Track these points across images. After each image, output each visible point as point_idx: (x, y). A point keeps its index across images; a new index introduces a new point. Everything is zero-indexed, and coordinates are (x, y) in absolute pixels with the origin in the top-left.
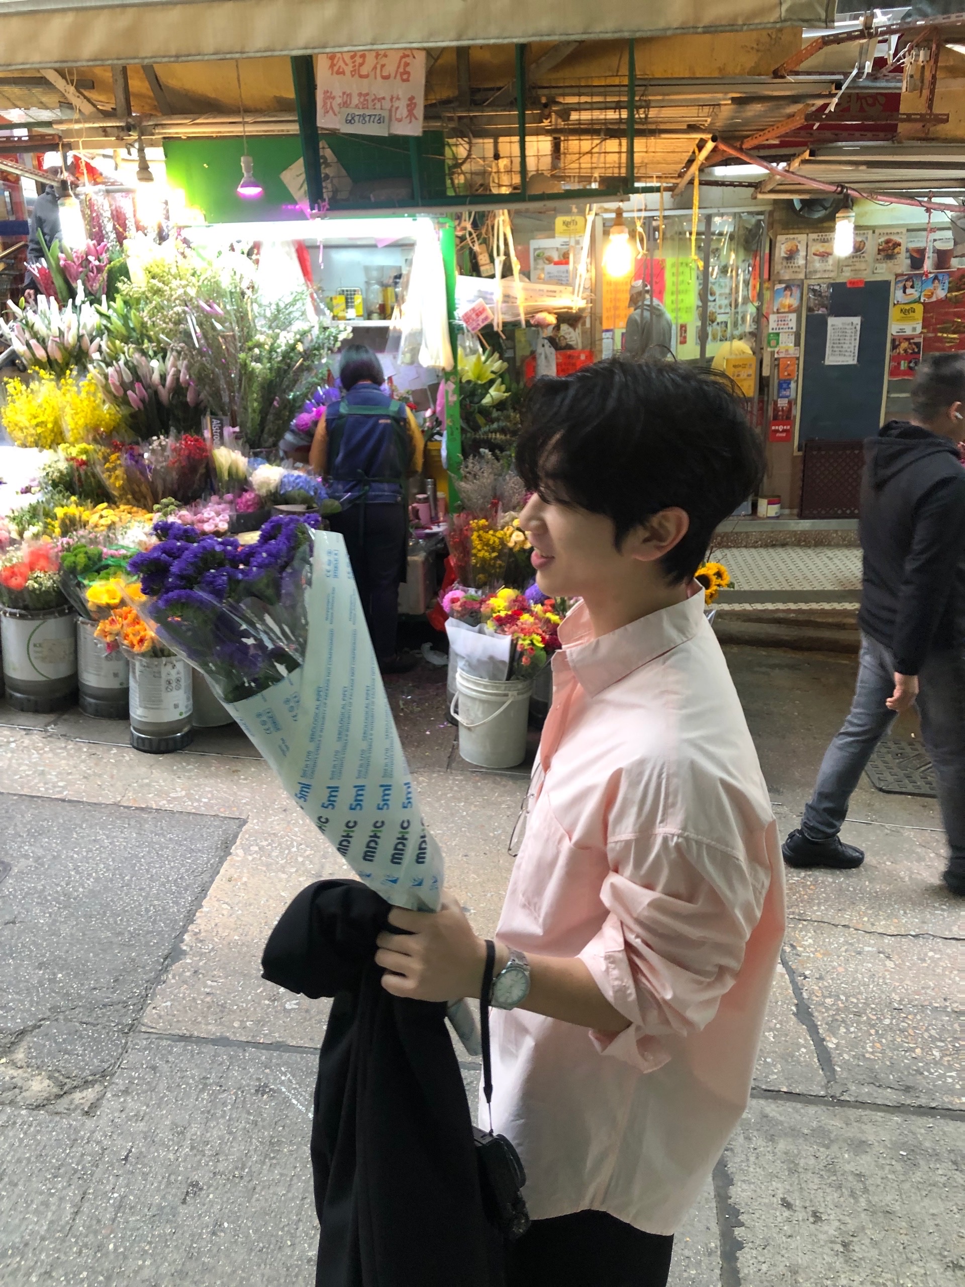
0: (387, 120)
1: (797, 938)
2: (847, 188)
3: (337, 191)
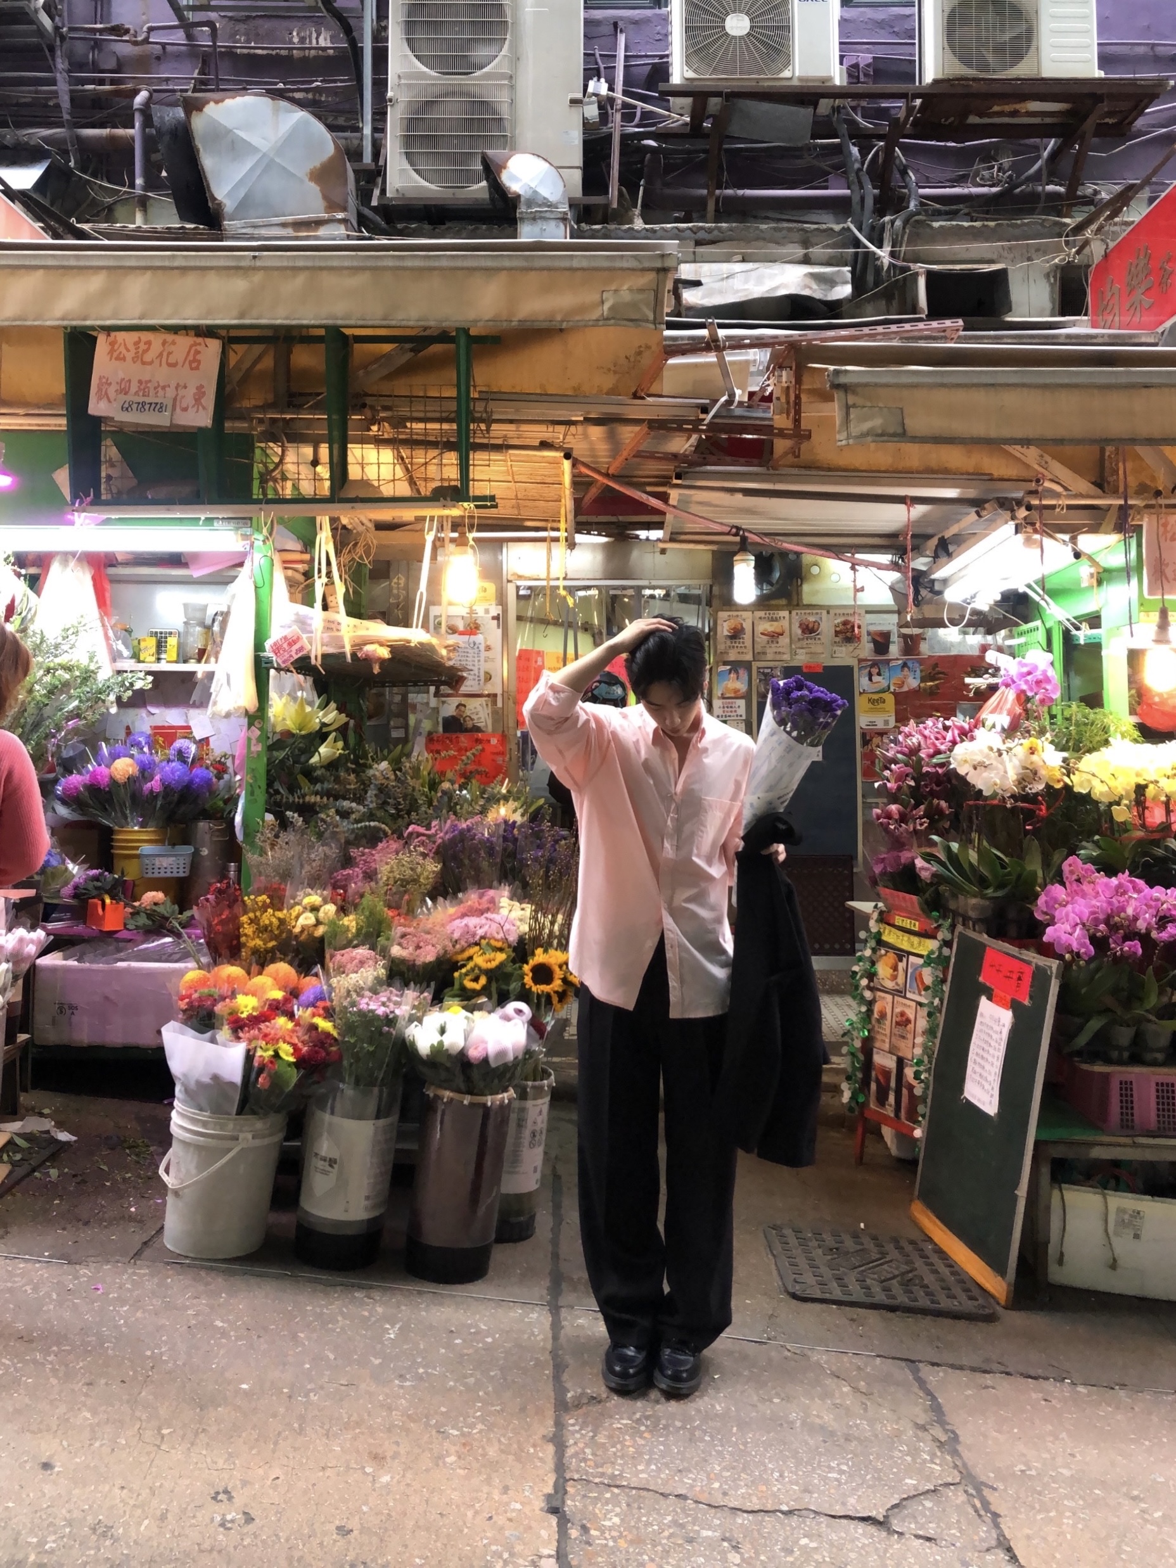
0: (170, 408)
1: (595, 1515)
2: (744, 530)
3: (120, 493)
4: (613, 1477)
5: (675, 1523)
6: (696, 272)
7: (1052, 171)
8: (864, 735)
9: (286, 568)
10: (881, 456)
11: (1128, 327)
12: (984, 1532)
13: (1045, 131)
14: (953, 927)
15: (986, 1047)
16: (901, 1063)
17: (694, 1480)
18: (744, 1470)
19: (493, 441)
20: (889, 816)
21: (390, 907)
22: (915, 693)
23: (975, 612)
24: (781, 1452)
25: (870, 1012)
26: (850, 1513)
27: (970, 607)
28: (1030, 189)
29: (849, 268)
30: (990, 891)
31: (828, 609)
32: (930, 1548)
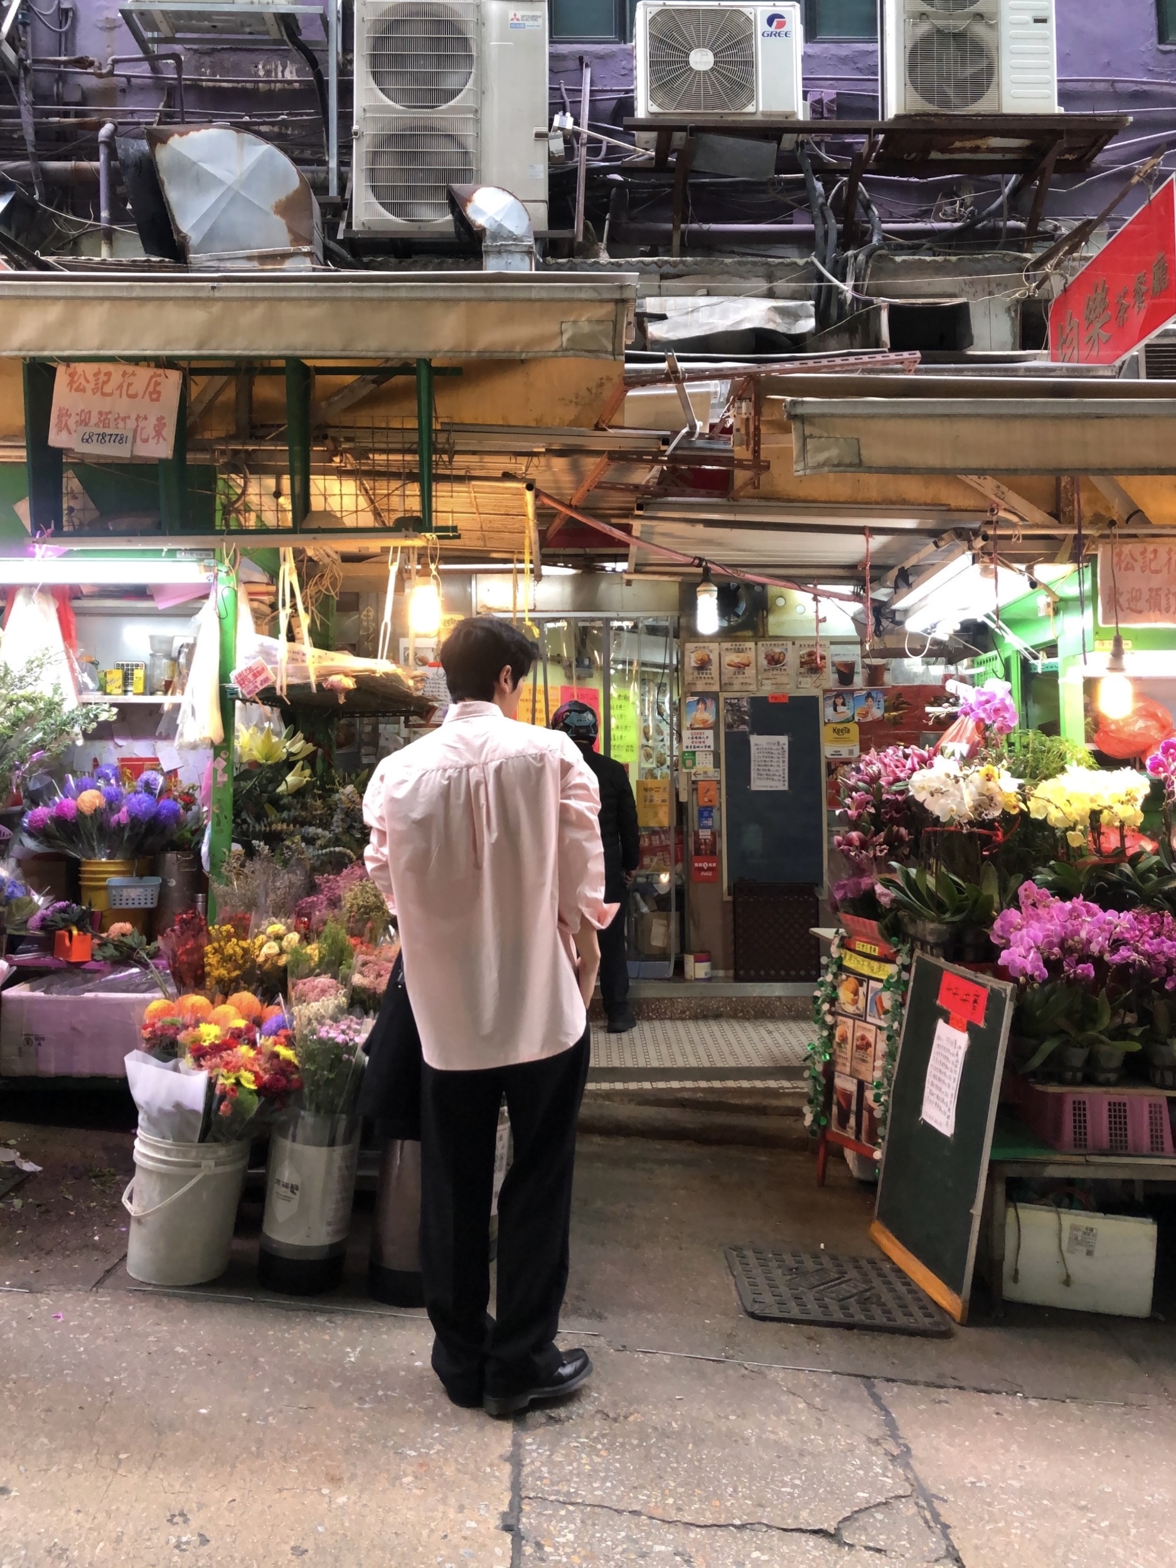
0: (130, 439)
1: (550, 1532)
2: (707, 561)
3: (81, 524)
4: (568, 1494)
5: (628, 1538)
6: (661, 305)
7: (1014, 206)
8: (829, 764)
9: (251, 600)
10: (840, 487)
11: (1086, 360)
12: (934, 1543)
13: (1005, 167)
14: (911, 952)
15: (943, 1069)
16: (861, 1085)
17: (649, 1496)
18: (698, 1486)
19: (455, 472)
20: (850, 843)
21: (353, 935)
22: (879, 723)
23: (936, 642)
24: (735, 1467)
25: (831, 1036)
26: (803, 1527)
27: (930, 637)
28: (991, 224)
29: (813, 302)
30: (947, 916)
31: (793, 640)
32: (880, 1559)
